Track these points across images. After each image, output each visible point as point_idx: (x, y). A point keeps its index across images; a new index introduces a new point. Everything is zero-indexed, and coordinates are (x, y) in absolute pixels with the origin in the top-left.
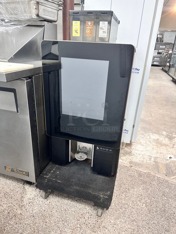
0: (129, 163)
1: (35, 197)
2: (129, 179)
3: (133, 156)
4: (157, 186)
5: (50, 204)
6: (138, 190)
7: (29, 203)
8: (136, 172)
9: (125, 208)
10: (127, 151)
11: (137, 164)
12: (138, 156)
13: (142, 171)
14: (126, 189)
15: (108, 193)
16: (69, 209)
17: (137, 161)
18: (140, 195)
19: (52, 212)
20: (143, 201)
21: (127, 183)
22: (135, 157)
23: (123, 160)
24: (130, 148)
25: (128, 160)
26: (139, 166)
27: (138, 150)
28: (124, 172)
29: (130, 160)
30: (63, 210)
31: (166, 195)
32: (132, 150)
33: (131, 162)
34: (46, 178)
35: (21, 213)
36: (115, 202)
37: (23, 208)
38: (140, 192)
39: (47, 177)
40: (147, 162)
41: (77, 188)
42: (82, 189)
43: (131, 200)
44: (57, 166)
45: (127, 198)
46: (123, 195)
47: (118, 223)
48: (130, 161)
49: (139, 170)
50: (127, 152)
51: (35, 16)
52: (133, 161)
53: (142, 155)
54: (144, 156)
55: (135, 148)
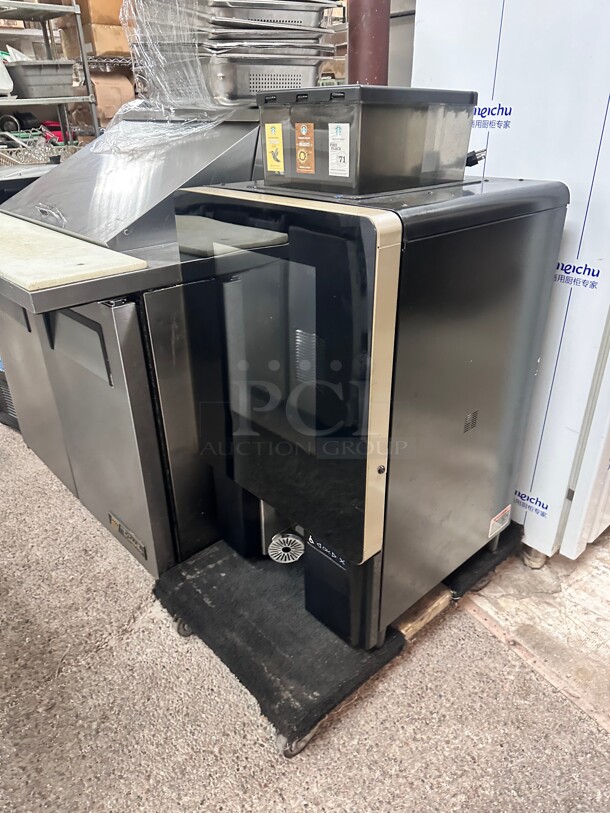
0: (518, 630)
1: (165, 622)
2: (472, 684)
3: (554, 609)
4: (567, 757)
5: (188, 654)
6: (475, 738)
7: (143, 632)
8: (517, 669)
9: (384, 773)
10: (542, 582)
11: (545, 646)
12: (575, 614)
13: (546, 677)
14: (432, 713)
15: (313, 695)
16: (222, 692)
17: (555, 634)
18: (469, 758)
19: (178, 678)
20: (466, 783)
21: (449, 696)
22: (557, 614)
23: (501, 609)
24: (565, 573)
25: (522, 618)
26: (548, 652)
27: (593, 593)
28: (470, 653)
29: (531, 619)
30: (206, 687)
31: (579, 806)
32: (564, 586)
33: (525, 630)
34: (183, 579)
35: (111, 648)
36: (366, 736)
37: (125, 637)
38: (481, 746)
39: (189, 577)
40: (596, 652)
41: (239, 641)
42: (249, 649)
43: (423, 758)
44: (235, 555)
45: (413, 745)
46: (410, 729)
47: (330, 804)
48: (528, 622)
49: (539, 670)
50: (540, 587)
51: (225, 99)
52: (539, 628)
53: (593, 618)
54: (601, 623)
55: (585, 579)
